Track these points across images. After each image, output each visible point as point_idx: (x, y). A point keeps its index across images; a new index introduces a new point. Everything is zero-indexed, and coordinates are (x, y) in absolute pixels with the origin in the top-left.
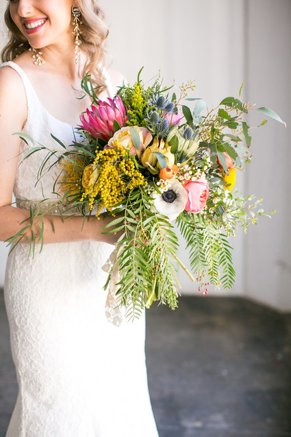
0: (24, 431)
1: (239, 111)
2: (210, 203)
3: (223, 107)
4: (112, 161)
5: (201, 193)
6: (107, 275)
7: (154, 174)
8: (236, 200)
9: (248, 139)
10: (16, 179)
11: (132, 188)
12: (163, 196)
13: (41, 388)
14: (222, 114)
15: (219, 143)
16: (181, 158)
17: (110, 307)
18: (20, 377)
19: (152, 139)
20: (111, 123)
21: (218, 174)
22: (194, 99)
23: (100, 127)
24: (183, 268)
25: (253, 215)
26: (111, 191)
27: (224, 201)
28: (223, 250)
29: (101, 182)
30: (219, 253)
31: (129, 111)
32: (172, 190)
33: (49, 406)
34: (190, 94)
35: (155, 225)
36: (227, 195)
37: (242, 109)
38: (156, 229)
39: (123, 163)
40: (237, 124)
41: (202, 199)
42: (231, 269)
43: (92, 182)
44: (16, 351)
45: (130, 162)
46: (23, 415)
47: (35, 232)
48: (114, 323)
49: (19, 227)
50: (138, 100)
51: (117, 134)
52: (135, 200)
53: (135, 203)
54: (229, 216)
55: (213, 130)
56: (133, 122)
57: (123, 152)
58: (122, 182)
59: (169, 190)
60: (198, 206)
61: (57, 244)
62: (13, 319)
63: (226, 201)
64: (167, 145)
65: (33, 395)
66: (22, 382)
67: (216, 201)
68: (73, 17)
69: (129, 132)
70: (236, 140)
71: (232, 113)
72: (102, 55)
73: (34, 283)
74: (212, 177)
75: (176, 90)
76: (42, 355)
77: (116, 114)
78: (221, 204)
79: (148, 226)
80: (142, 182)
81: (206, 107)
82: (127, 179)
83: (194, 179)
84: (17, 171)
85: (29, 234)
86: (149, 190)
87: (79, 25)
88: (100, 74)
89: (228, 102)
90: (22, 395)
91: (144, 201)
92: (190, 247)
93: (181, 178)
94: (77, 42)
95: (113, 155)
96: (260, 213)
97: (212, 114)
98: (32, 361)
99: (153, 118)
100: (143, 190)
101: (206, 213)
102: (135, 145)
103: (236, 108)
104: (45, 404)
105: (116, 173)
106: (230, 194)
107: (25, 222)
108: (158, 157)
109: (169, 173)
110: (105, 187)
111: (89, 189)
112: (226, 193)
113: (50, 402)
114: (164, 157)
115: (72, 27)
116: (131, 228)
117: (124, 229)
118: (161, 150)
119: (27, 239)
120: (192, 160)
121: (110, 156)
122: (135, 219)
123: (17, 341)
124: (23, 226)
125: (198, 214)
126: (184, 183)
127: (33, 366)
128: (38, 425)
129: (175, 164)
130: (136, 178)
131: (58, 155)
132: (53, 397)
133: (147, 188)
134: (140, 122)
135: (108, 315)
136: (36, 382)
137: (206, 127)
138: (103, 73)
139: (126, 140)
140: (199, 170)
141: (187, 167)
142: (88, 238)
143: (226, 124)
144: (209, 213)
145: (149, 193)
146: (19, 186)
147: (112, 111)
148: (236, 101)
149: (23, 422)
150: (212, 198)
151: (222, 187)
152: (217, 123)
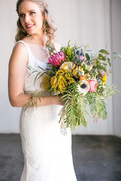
0: (28, 180)
1: (106, 54)
2: (98, 88)
3: (100, 53)
4: (62, 74)
5: (95, 84)
6: (60, 117)
7: (77, 78)
8: (107, 86)
9: (110, 64)
10: (25, 84)
11: (70, 84)
12: (81, 86)
13: (35, 162)
14: (100, 55)
15: (100, 66)
16: (86, 72)
17: (62, 129)
18: (26, 159)
19: (75, 66)
20: (60, 61)
21: (100, 77)
22: (89, 51)
23: (56, 63)
24: (88, 113)
25: (113, 92)
26: (62, 85)
27: (103, 87)
28: (103, 105)
29: (59, 82)
30: (101, 106)
31: (66, 56)
32: (84, 84)
33: (37, 169)
34: (88, 49)
35: (79, 97)
36: (104, 85)
37: (107, 53)
38: (79, 98)
39: (66, 75)
40: (106, 59)
41: (95, 87)
42: (106, 112)
43: (55, 82)
44: (25, 149)
45: (69, 75)
46: (28, 173)
47: (33, 103)
48: (64, 135)
49: (27, 101)
50: (69, 52)
51: (63, 65)
52: (71, 88)
53: (71, 89)
54: (105, 92)
55: (97, 62)
56: (68, 60)
57: (66, 71)
58: (66, 82)
59: (83, 84)
60: (94, 89)
61: (41, 107)
62: (24, 136)
63: (104, 87)
64: (81, 68)
65: (31, 165)
66: (27, 161)
67: (100, 87)
68: (43, 24)
69: (67, 64)
70: (106, 65)
71: (104, 55)
72: (54, 37)
73: (32, 122)
74: (98, 79)
75: (83, 48)
76: (35, 150)
77: (62, 58)
78: (102, 88)
79: (76, 97)
80: (73, 82)
81: (94, 53)
82: (68, 81)
83: (92, 79)
84: (25, 81)
85: (31, 104)
86: (76, 84)
87: (46, 26)
88: (53, 44)
89: (102, 51)
90: (27, 165)
91: (74, 88)
92: (90, 105)
93: (87, 79)
94: (45, 33)
95: (62, 72)
96: (116, 91)
97: (96, 56)
98: (31, 152)
99: (76, 58)
100: (74, 84)
101: (96, 92)
102: (70, 68)
103: (105, 53)
104: (36, 169)
105: (64, 79)
106: (105, 84)
107: (30, 99)
108: (79, 72)
109: (83, 78)
110: (60, 84)
111: (54, 85)
112: (104, 84)
113: (38, 168)
114: (81, 72)
115: (43, 27)
116: (70, 98)
117: (67, 98)
118: (79, 70)
119: (31, 105)
120: (90, 72)
121: (61, 72)
122: (71, 95)
123: (26, 145)
124: (29, 100)
125: (93, 92)
126: (88, 81)
127: (32, 154)
128: (34, 177)
129: (85, 74)
130: (71, 80)
131: (41, 73)
132: (39, 166)
133: (75, 83)
134: (71, 60)
135: (62, 132)
136: (33, 160)
137: (94, 61)
138: (54, 44)
139: (66, 66)
140: (93, 76)
141: (89, 75)
142: (53, 104)
143: (102, 59)
144: (97, 92)
145: (76, 85)
146: (26, 86)
147: (60, 56)
148: (105, 51)
149: (28, 176)
150: (98, 86)
151: (102, 82)
152: (98, 59)
